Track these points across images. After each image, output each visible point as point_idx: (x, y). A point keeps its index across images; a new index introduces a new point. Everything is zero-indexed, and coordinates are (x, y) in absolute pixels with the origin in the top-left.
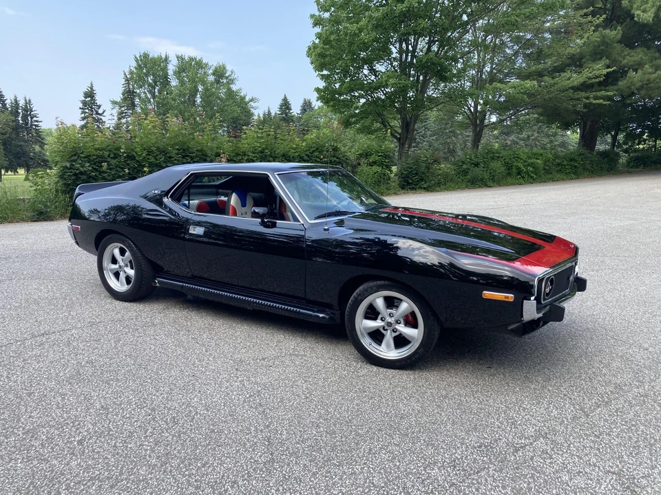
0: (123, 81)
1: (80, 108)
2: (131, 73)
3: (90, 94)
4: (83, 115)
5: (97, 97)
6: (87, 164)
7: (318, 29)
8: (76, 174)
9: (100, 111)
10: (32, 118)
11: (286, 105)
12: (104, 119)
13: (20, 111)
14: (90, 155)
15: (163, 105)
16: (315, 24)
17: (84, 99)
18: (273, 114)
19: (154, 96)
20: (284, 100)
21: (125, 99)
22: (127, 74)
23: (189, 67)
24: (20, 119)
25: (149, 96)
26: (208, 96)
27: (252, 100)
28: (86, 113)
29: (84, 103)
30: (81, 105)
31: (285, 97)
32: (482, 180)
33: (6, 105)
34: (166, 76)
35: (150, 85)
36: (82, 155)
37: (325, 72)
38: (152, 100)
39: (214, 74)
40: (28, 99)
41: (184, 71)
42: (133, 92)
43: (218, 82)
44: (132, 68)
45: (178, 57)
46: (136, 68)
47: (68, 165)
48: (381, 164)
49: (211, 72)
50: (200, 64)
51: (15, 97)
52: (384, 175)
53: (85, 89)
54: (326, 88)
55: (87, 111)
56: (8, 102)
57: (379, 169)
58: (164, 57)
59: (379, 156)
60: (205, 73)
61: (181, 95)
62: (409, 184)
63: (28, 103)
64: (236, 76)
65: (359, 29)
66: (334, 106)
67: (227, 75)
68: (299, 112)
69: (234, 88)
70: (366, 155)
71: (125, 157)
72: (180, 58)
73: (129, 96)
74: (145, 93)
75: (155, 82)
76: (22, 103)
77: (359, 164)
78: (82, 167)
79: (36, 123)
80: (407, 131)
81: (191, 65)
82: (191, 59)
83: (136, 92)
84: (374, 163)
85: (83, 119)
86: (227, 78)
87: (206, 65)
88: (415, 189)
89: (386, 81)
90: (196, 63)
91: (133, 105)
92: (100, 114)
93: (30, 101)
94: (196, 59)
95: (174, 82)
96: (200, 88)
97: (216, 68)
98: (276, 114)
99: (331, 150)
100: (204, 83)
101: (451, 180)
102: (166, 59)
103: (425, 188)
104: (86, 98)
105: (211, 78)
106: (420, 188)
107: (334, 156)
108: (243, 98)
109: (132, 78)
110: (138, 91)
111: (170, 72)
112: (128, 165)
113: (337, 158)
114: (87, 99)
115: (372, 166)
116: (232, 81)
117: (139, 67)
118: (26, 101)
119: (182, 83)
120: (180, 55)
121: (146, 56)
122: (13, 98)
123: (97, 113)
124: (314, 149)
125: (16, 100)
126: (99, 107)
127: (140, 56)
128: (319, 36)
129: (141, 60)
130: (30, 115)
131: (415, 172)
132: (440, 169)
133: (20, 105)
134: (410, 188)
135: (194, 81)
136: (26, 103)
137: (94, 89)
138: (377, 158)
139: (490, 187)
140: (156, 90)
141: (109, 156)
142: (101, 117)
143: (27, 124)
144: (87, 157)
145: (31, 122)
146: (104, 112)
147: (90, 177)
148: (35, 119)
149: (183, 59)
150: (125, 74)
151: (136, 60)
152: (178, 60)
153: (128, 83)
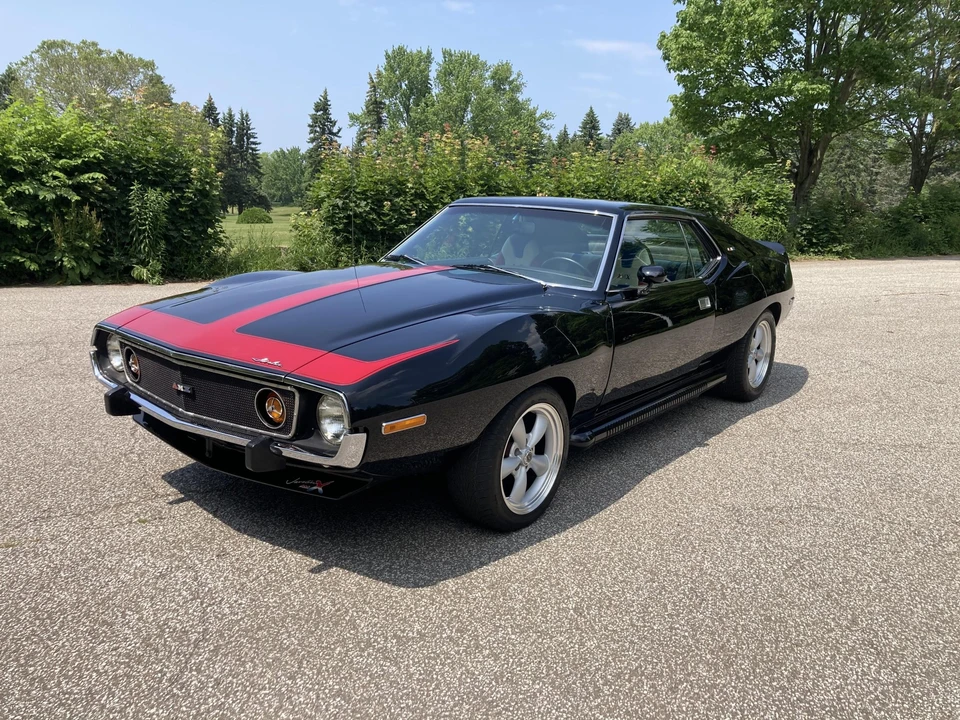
0: (368, 88)
1: (309, 126)
2: (379, 75)
3: (323, 107)
4: (312, 135)
5: (331, 111)
6: (363, 203)
7: (681, 7)
8: (349, 217)
9: (335, 130)
10: (248, 139)
11: (591, 124)
12: (339, 140)
13: (234, 129)
14: (367, 190)
15: (421, 122)
17: (314, 112)
18: (571, 136)
19: (408, 110)
20: (588, 115)
21: (369, 113)
22: (373, 77)
23: (459, 66)
24: (233, 139)
25: (401, 109)
26: (482, 110)
27: (546, 116)
28: (316, 131)
29: (315, 118)
30: (310, 122)
31: (591, 111)
32: (931, 243)
33: (218, 120)
34: (426, 81)
35: (403, 93)
36: (358, 190)
37: (685, 72)
38: (405, 115)
39: (493, 78)
40: (244, 112)
41: (451, 73)
42: (381, 103)
43: (497, 88)
44: (381, 69)
45: (444, 54)
46: (386, 69)
47: (340, 203)
48: (772, 213)
49: (488, 74)
50: (474, 64)
51: (230, 109)
53: (317, 98)
55: (318, 129)
56: (220, 116)
57: (769, 221)
58: (425, 52)
60: (481, 76)
61: (446, 106)
62: (812, 245)
63: (245, 118)
64: (524, 81)
66: (694, 123)
67: (511, 79)
68: (610, 134)
69: (521, 97)
70: (749, 198)
71: (412, 195)
72: (447, 54)
73: (375, 107)
74: (396, 104)
75: (411, 89)
76: (237, 118)
77: (737, 212)
78: (356, 206)
79: (253, 146)
80: (810, 163)
81: (461, 64)
82: (463, 56)
83: (384, 104)
84: (761, 211)
85: (312, 140)
86: (511, 82)
87: (484, 64)
88: (822, 253)
89: (790, 86)
90: (470, 62)
91: (380, 121)
92: (335, 134)
93: (247, 115)
94: (469, 55)
95: (435, 91)
96: (474, 98)
97: (497, 69)
98: (575, 135)
99: (698, 190)
101: (881, 242)
102: (429, 54)
103: (838, 253)
104: (317, 111)
105: (489, 83)
106: (830, 252)
108: (532, 114)
109: (380, 83)
110: (387, 102)
111: (433, 75)
112: (415, 205)
113: (706, 202)
114: (319, 113)
115: (758, 215)
116: (516, 89)
117: (391, 68)
118: (242, 115)
119: (448, 90)
120: (448, 49)
121: (401, 52)
122: (226, 112)
123: (331, 133)
125: (231, 115)
126: (334, 123)
127: (393, 52)
128: (682, 17)
129: (394, 58)
130: (246, 134)
131: (823, 227)
132: (863, 224)
133: (236, 121)
134: (814, 252)
135: (465, 88)
136: (243, 119)
137: (328, 98)
138: (766, 204)
139: (945, 254)
140: (411, 101)
141: (391, 192)
142: (336, 138)
143: (242, 146)
144: (364, 193)
145: (248, 144)
146: (339, 131)
147: (366, 220)
148: (252, 140)
149: (451, 55)
150: (371, 78)
151: (388, 57)
152: (445, 57)
153: (375, 91)
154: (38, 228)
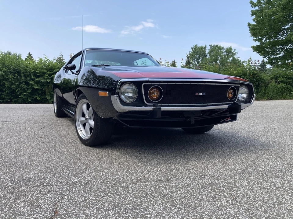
0: (186, 58)
2: (190, 54)
7: (254, 17)
16: (253, 15)
19: (198, 63)
21: (187, 65)
22: (188, 55)
25: (196, 63)
26: (222, 61)
27: (244, 62)
34: (205, 55)
35: (197, 59)
39: (226, 52)
41: (212, 51)
43: (228, 55)
44: (190, 52)
45: (210, 46)
46: (192, 52)
48: (285, 82)
49: (224, 51)
50: (220, 48)
52: (287, 88)
54: (258, 46)
57: (284, 85)
58: (204, 46)
59: (285, 78)
60: (222, 51)
64: (236, 52)
65: (273, 12)
67: (232, 52)
69: (236, 57)
74: (195, 62)
75: (199, 57)
77: (271, 82)
81: (216, 48)
82: (216, 46)
83: (191, 62)
84: (281, 82)
86: (232, 53)
87: (223, 48)
89: (290, 37)
90: (218, 48)
94: (218, 46)
95: (208, 57)
96: (219, 58)
97: (227, 49)
98: (258, 68)
99: (251, 75)
100: (221, 56)
102: (205, 47)
105: (225, 54)
107: (253, 78)
108: (239, 62)
109: (190, 56)
111: (207, 52)
113: (255, 79)
115: (280, 83)
116: (234, 54)
119: (211, 56)
120: (211, 45)
121: (196, 47)
124: (242, 74)
127: (194, 47)
128: (254, 20)
129: (194, 48)
135: (216, 56)
138: (283, 79)
140: (200, 61)
149: (212, 46)
150: (187, 55)
151: (192, 49)
152: (210, 47)
153: (188, 59)
154: (42, 89)
